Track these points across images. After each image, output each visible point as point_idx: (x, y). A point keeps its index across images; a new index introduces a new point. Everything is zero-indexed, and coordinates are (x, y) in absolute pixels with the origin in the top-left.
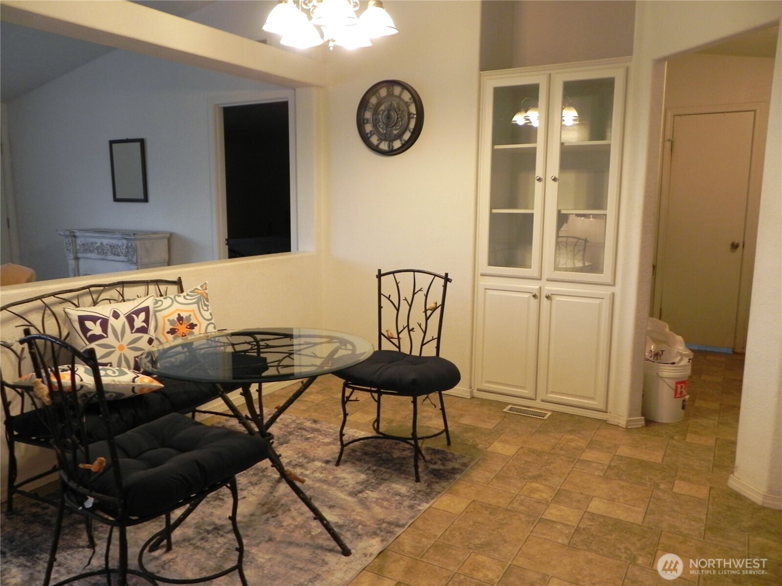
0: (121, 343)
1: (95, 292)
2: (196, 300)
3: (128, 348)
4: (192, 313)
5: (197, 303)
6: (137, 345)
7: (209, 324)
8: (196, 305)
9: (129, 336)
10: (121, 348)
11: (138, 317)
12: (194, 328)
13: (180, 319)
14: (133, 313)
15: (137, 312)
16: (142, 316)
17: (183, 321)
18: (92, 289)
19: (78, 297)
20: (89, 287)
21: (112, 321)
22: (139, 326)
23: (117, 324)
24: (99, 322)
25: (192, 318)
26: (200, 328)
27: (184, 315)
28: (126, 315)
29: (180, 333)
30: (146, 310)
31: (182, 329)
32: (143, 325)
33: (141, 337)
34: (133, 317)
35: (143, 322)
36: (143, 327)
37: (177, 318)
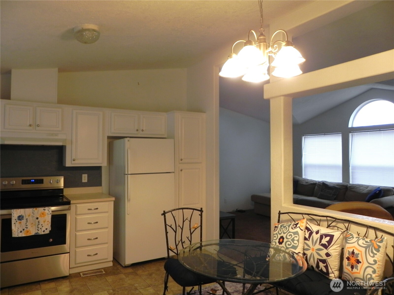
0: (313, 247)
1: (330, 220)
2: (366, 245)
3: (316, 252)
4: (360, 253)
5: (366, 248)
6: (320, 252)
7: (368, 267)
8: (364, 249)
9: (318, 246)
10: (313, 249)
11: (325, 238)
12: (359, 264)
13: (353, 253)
14: (324, 235)
15: (326, 236)
16: (328, 239)
17: (354, 255)
18: (328, 218)
19: (320, 220)
20: (327, 217)
21: (314, 234)
22: (323, 243)
23: (316, 237)
24: (310, 232)
25: (360, 256)
26: (362, 265)
27: (356, 252)
28: (321, 234)
29: (351, 262)
30: (332, 237)
31: (353, 260)
32: (325, 243)
33: (322, 250)
34: (323, 236)
35: (326, 242)
36: (325, 244)
37: (352, 252)
